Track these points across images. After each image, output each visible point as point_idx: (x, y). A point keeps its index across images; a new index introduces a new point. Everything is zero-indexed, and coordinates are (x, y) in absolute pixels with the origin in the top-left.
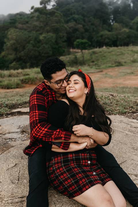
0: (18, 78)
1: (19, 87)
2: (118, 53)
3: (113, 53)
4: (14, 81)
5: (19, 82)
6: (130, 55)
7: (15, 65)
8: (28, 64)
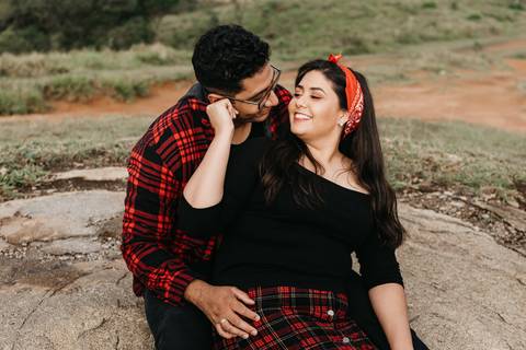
0: (33, 81)
1: (36, 109)
2: (354, 13)
3: (337, 10)
4: (20, 90)
5: (37, 94)
6: (393, 17)
7: (10, 37)
8: (55, 38)
